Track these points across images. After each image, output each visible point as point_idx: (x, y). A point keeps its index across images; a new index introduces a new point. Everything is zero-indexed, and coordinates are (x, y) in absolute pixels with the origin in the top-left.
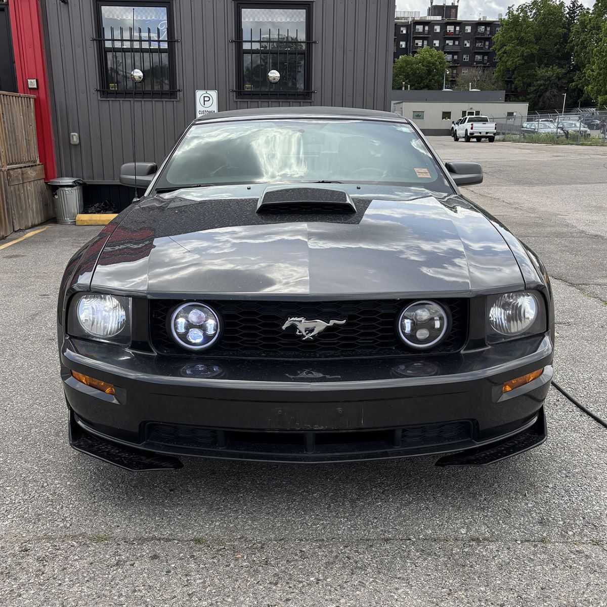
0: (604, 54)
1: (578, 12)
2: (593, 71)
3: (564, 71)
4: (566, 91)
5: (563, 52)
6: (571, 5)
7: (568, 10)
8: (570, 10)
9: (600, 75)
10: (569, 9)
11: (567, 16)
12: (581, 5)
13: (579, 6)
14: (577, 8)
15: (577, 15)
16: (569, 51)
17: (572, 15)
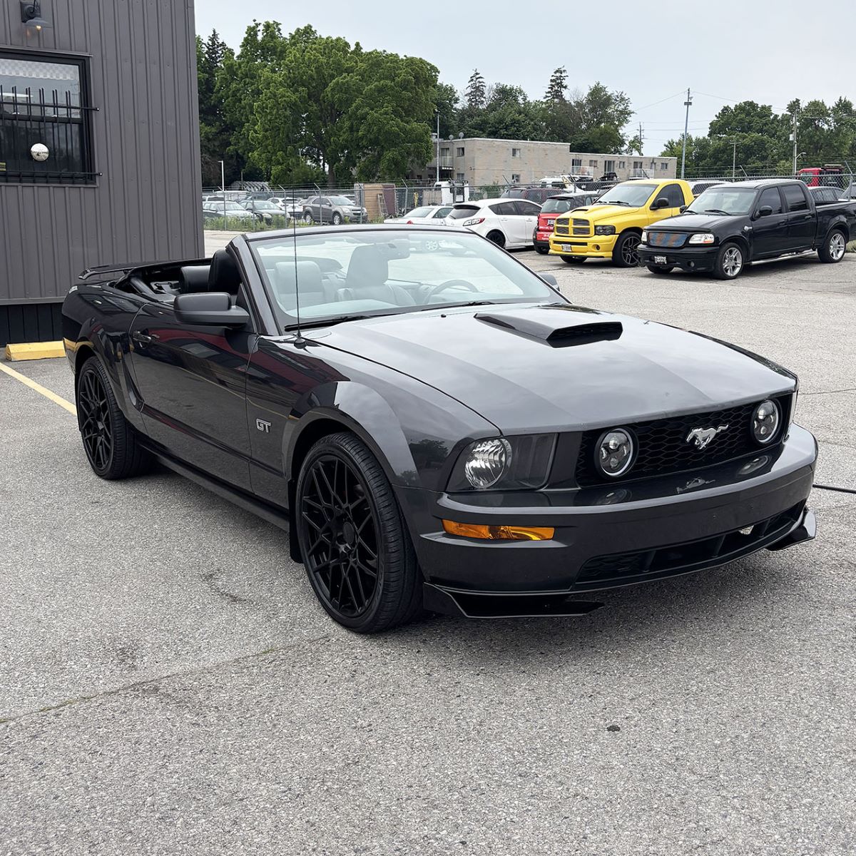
0: (268, 111)
1: (220, 52)
2: (256, 132)
3: (214, 130)
4: (222, 157)
5: (209, 104)
6: (210, 43)
7: (206, 49)
8: (209, 49)
9: (267, 139)
10: (208, 47)
11: (207, 56)
12: (223, 43)
13: (221, 45)
14: (218, 47)
15: (219, 57)
16: (216, 103)
17: (214, 56)
